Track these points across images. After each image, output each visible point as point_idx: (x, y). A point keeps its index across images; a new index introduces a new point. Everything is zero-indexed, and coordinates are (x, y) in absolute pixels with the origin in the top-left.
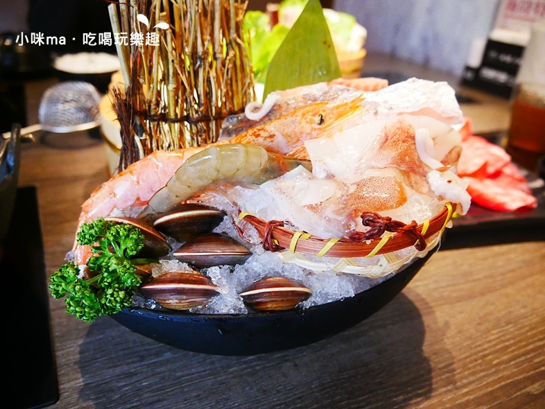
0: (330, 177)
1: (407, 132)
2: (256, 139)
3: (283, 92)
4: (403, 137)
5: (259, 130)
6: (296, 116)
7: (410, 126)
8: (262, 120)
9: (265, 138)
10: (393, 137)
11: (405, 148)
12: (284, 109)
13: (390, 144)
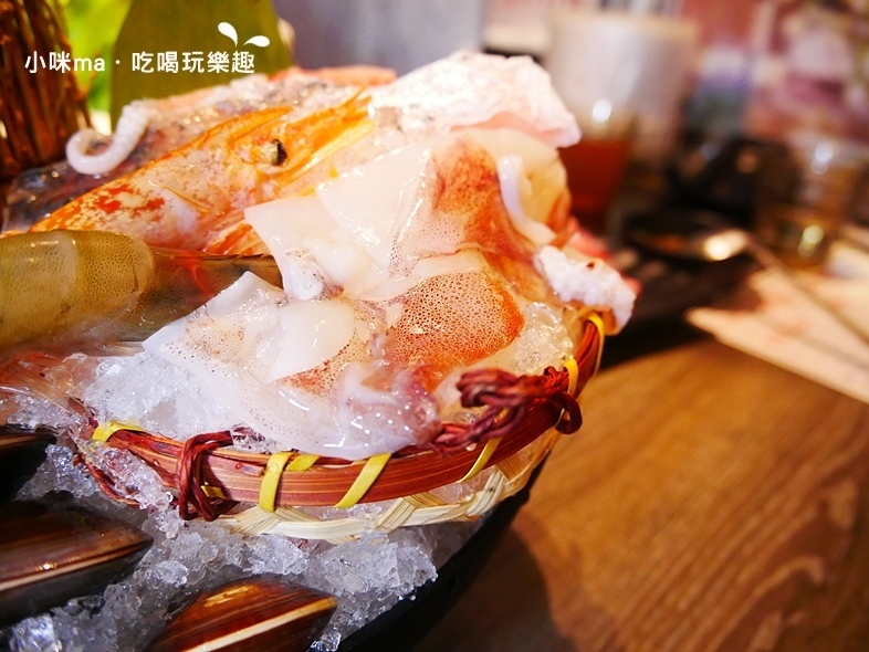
0: (333, 291)
1: (482, 167)
2: (109, 218)
3: (162, 103)
4: (475, 178)
5: (114, 192)
6: (213, 148)
7: (485, 152)
8: (117, 172)
9: (136, 212)
10: (454, 180)
11: (485, 201)
12: (173, 141)
13: (453, 196)
